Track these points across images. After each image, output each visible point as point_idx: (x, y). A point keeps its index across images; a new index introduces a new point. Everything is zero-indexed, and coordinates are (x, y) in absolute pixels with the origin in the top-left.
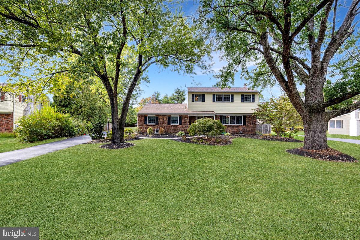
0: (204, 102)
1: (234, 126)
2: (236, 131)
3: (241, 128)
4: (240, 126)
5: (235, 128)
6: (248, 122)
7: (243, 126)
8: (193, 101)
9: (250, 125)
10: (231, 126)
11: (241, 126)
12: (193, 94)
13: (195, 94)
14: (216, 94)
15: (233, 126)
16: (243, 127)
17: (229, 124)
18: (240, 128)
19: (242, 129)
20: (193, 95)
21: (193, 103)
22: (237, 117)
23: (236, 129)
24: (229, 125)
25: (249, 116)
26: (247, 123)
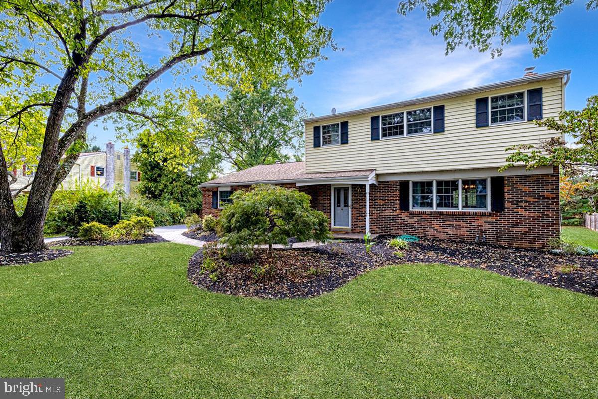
0: (347, 143)
1: (454, 214)
2: (459, 233)
3: (483, 224)
4: (475, 214)
5: (455, 223)
6: (516, 201)
7: (490, 215)
8: (317, 145)
9: (524, 213)
10: (441, 214)
11: (483, 215)
12: (317, 125)
13: (322, 124)
14: (381, 114)
15: (447, 214)
16: (489, 219)
17: (434, 209)
18: (476, 224)
19: (486, 227)
20: (317, 129)
21: (318, 150)
22: (439, 183)
23: (461, 227)
24: (431, 213)
25: (517, 177)
26: (507, 205)
